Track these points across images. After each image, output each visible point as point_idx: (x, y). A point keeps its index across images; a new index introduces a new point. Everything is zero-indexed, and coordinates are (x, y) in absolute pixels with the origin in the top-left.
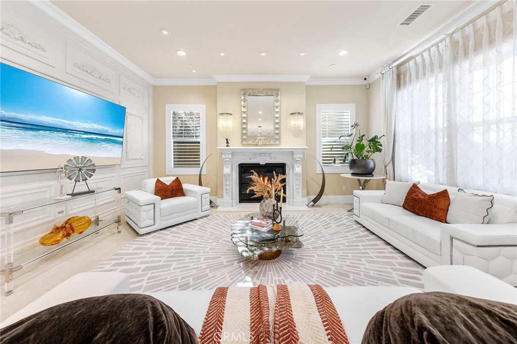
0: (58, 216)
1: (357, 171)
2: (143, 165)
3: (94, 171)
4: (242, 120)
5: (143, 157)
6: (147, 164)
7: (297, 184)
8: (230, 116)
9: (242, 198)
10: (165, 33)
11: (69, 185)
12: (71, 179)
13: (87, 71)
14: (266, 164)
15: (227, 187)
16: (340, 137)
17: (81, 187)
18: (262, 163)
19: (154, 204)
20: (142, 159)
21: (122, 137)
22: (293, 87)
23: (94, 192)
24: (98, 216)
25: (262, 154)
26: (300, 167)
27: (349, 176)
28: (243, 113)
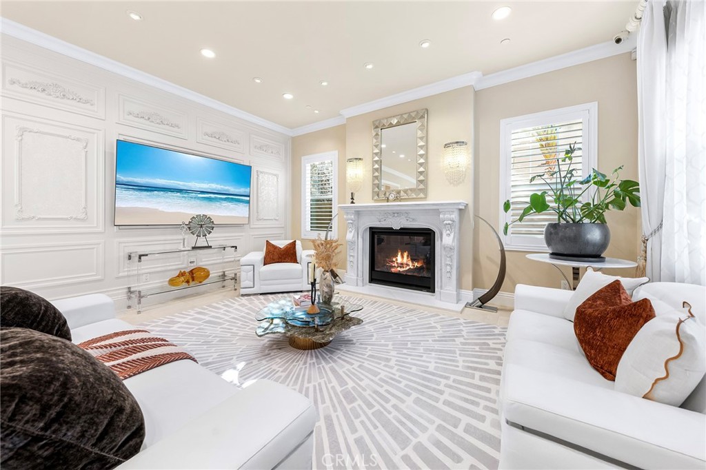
0: (190, 265)
1: (561, 250)
2: (277, 226)
3: (213, 228)
4: (373, 166)
5: (277, 218)
6: (283, 226)
7: (447, 265)
8: (360, 161)
9: (373, 277)
10: (258, 81)
11: (192, 240)
12: (194, 234)
13: (215, 137)
14: (401, 229)
15: (351, 259)
16: (533, 178)
17: (202, 242)
18: (396, 227)
19: (254, 265)
20: (276, 220)
21: (249, 196)
22: (450, 100)
23: (211, 247)
24: (224, 272)
25: (397, 213)
26: (452, 235)
27: (546, 258)
28: (374, 155)
